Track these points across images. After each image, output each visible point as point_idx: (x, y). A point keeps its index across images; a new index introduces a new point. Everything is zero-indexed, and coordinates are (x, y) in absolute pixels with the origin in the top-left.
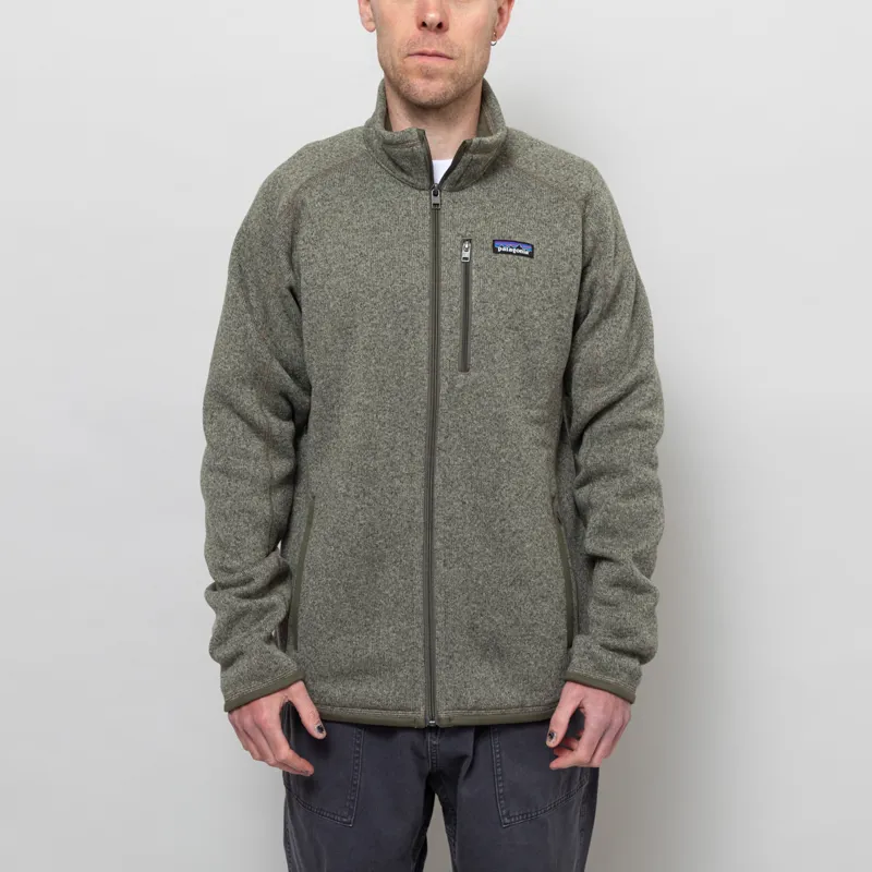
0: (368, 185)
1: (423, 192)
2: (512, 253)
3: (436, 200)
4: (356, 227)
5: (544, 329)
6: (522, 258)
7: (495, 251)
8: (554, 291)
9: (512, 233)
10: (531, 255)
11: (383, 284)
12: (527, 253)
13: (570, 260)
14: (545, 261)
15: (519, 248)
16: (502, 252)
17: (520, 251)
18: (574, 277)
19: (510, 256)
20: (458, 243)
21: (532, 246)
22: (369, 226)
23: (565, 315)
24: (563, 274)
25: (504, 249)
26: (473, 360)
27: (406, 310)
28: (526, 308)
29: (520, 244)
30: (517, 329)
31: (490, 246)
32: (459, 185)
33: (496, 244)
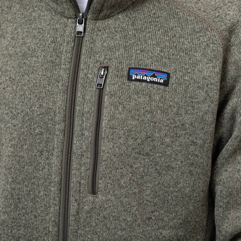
0: (27, 14)
1: (70, 20)
2: (145, 81)
3: (80, 28)
4: (11, 52)
5: (176, 155)
6: (155, 86)
7: (130, 78)
8: (188, 119)
9: (148, 62)
10: (166, 84)
11: (24, 108)
12: (162, 81)
13: (206, 88)
14: (180, 89)
15: (154, 76)
16: (136, 80)
17: (155, 79)
18: (209, 106)
19: (144, 84)
20: (95, 70)
21: (168, 74)
22: (21, 52)
23: (199, 142)
24: (198, 103)
25: (138, 77)
26: (101, 184)
27: (41, 133)
28: (157, 135)
29: (154, 73)
30: (148, 154)
31: (126, 73)
32: (102, 14)
33: (131, 71)
